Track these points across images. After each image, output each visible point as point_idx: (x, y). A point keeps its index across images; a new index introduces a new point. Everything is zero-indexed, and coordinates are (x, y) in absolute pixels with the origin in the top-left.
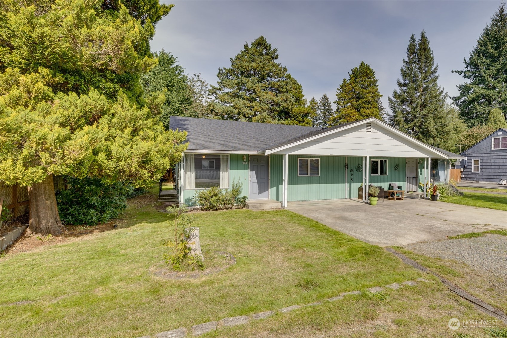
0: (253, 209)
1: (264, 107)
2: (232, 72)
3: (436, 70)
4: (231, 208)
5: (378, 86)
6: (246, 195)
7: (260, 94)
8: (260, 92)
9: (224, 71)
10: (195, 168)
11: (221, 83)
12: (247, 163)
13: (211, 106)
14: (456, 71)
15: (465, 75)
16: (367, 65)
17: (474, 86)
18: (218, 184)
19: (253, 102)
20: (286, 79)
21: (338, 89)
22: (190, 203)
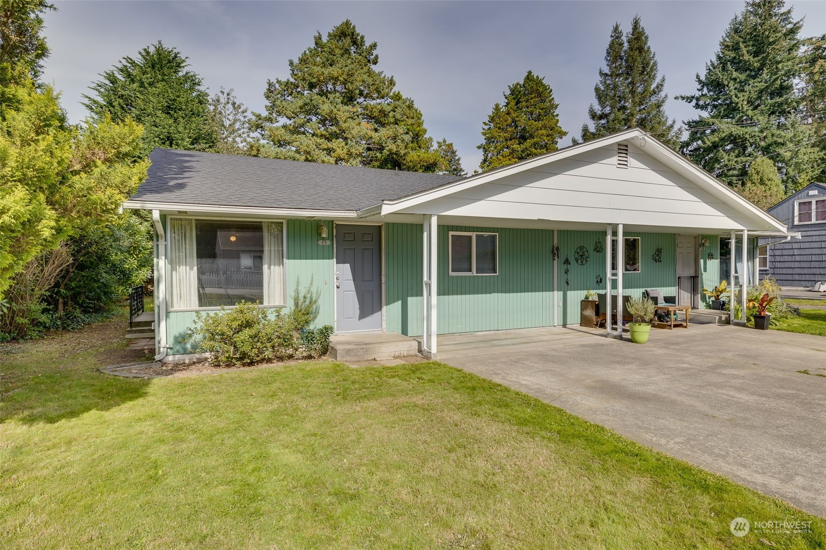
0: (349, 358)
1: (354, 150)
2: (293, 86)
3: (660, 86)
4: (291, 357)
5: (557, 115)
6: (328, 324)
7: (347, 125)
8: (345, 122)
9: (277, 86)
10: (198, 257)
11: (271, 108)
12: (328, 243)
13: (254, 148)
14: (682, 97)
15: (697, 104)
16: (537, 77)
17: (716, 121)
18: (257, 298)
19: (333, 140)
20: (392, 101)
21: (485, 124)
22: (189, 346)
